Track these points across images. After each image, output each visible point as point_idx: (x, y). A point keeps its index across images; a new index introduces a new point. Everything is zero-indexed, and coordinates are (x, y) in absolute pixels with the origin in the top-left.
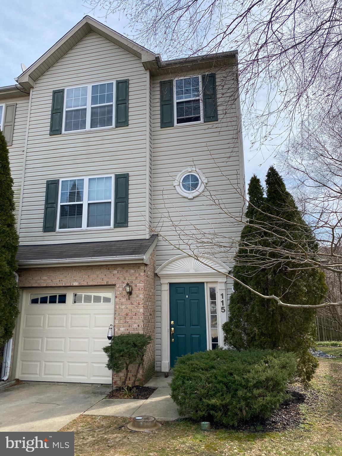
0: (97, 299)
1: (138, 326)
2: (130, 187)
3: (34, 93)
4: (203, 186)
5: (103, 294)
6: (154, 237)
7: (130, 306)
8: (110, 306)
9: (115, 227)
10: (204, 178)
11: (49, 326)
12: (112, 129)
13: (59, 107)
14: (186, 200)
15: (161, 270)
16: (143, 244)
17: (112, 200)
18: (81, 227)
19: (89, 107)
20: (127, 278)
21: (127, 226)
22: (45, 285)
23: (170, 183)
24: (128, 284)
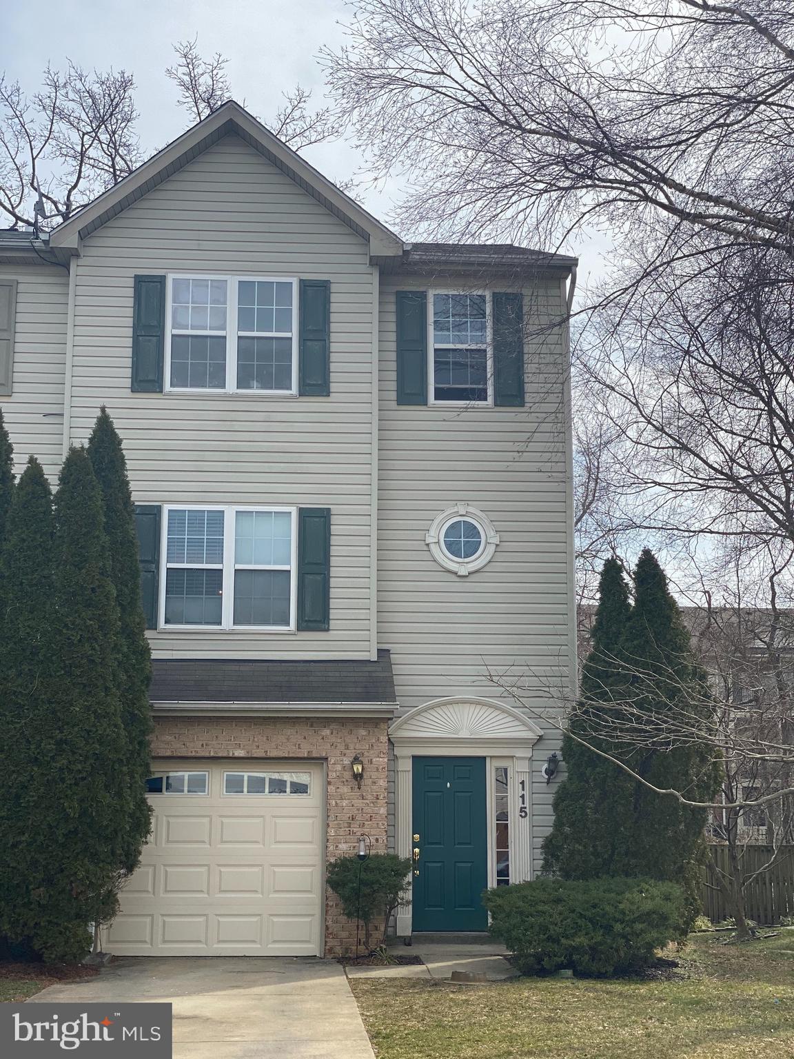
0: (278, 787)
1: (377, 840)
2: (334, 540)
3: (81, 270)
4: (491, 549)
5: (289, 776)
6: (384, 653)
7: (359, 803)
8: (310, 803)
9: (300, 628)
10: (493, 533)
11: (168, 841)
12: (291, 397)
13: (155, 323)
14: (454, 578)
16: (374, 675)
17: (293, 567)
18: (220, 623)
19: (232, 335)
20: (351, 746)
21: (328, 630)
22: (168, 754)
23: (419, 535)
24: (356, 760)
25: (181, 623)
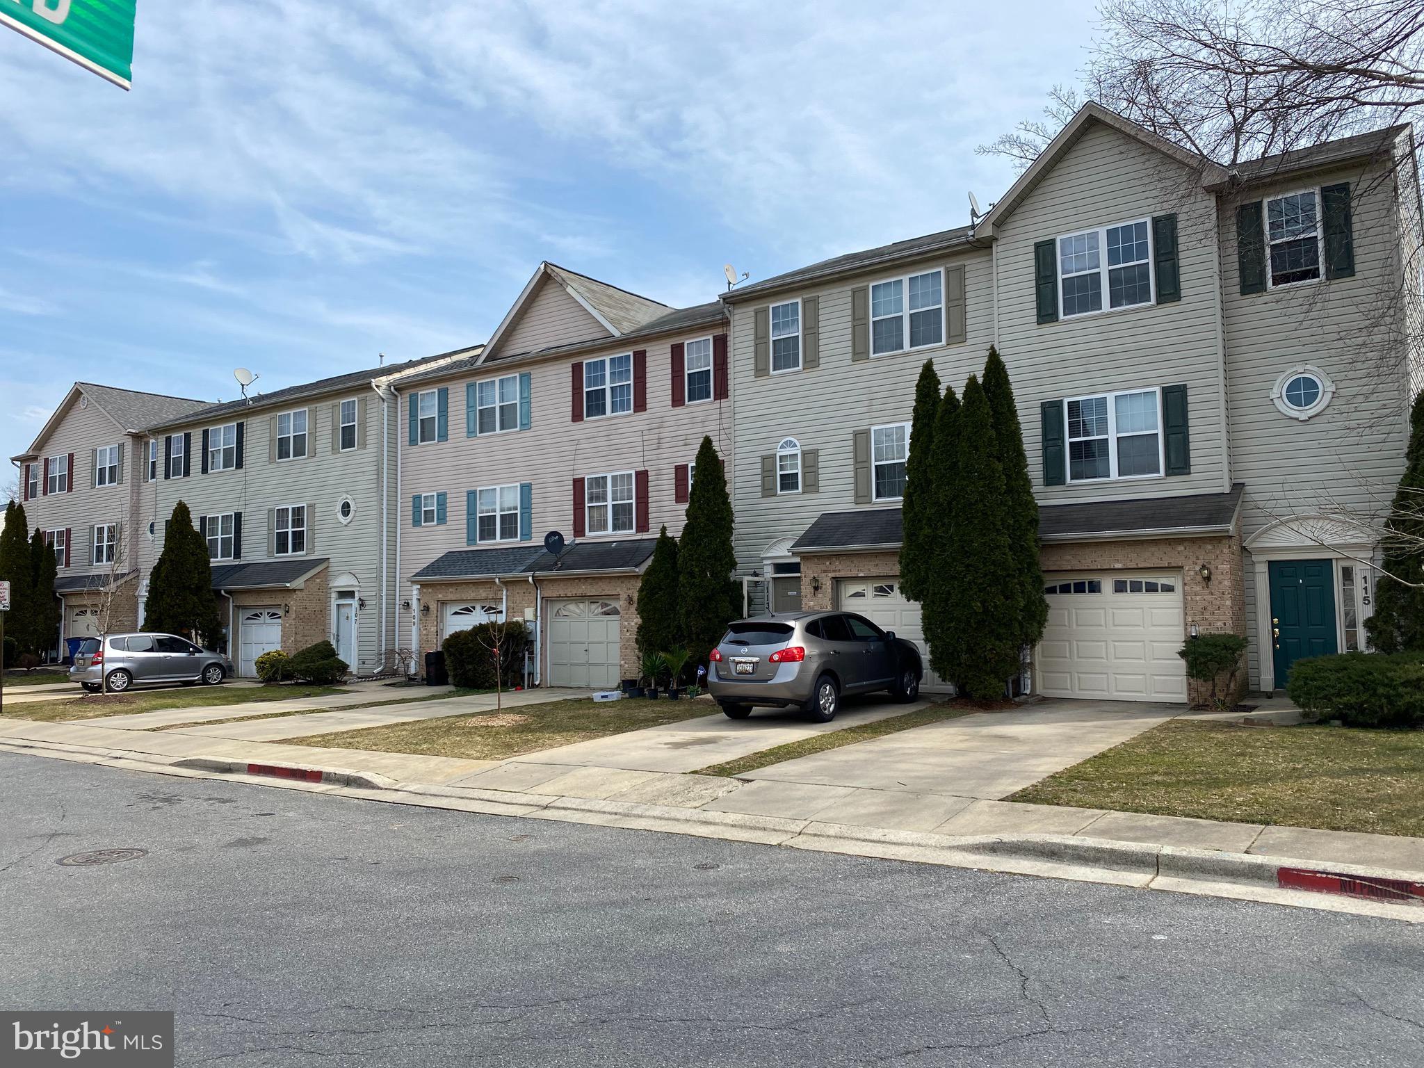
0: (1152, 588)
1: (1225, 624)
2: (1190, 407)
3: (1000, 249)
4: (1330, 395)
5: (1162, 580)
6: (1238, 487)
7: (1208, 598)
8: (1175, 599)
9: (1167, 474)
10: (1329, 384)
11: (1077, 625)
12: (1152, 307)
13: (1048, 274)
14: (1296, 423)
15: (1254, 540)
16: (1222, 504)
17: (1160, 431)
18: (1109, 476)
19: (1104, 269)
20: (1201, 557)
21: (1189, 473)
22: (1069, 568)
23: (1263, 393)
24: (1204, 567)
25: (1082, 478)
